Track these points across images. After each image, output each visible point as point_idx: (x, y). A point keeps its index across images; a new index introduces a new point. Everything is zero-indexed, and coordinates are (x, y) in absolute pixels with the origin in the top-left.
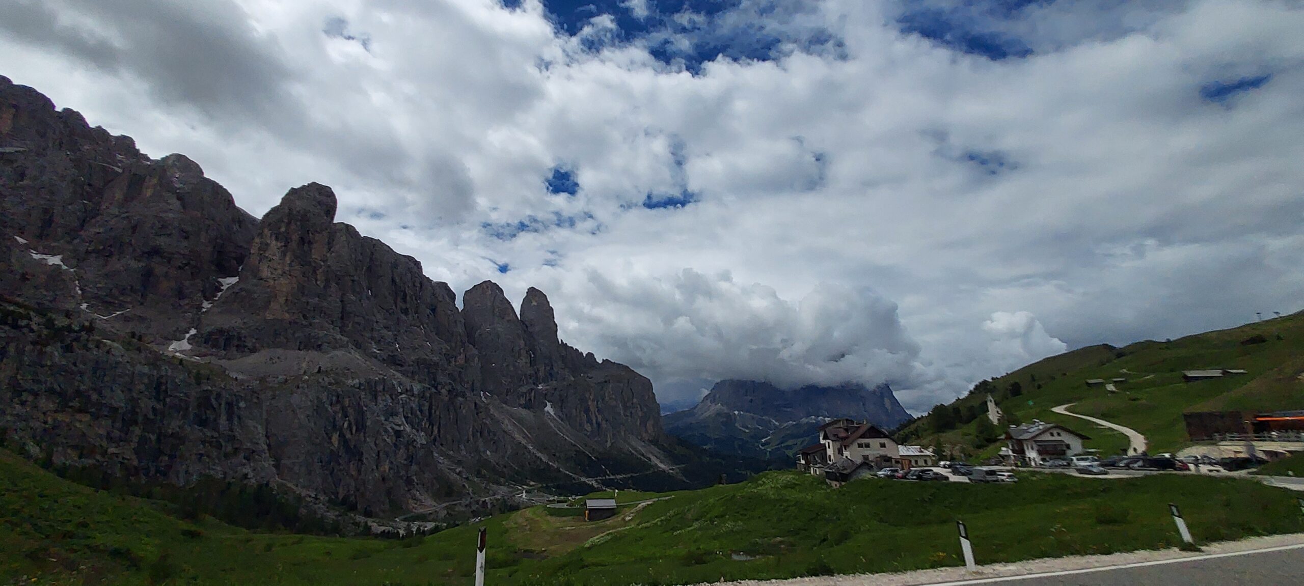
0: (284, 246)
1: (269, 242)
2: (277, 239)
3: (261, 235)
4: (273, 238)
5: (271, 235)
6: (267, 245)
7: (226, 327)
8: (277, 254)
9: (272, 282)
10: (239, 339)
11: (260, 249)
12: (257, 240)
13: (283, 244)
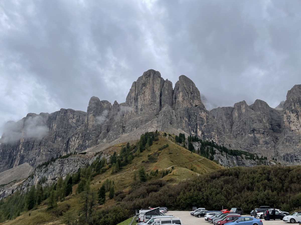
0: (297, 115)
1: (290, 115)
2: (293, 113)
3: (285, 113)
4: (291, 112)
5: (289, 112)
6: (289, 116)
7: (289, 153)
8: (295, 119)
9: (297, 131)
10: (295, 157)
11: (287, 119)
12: (285, 115)
13: (296, 114)
